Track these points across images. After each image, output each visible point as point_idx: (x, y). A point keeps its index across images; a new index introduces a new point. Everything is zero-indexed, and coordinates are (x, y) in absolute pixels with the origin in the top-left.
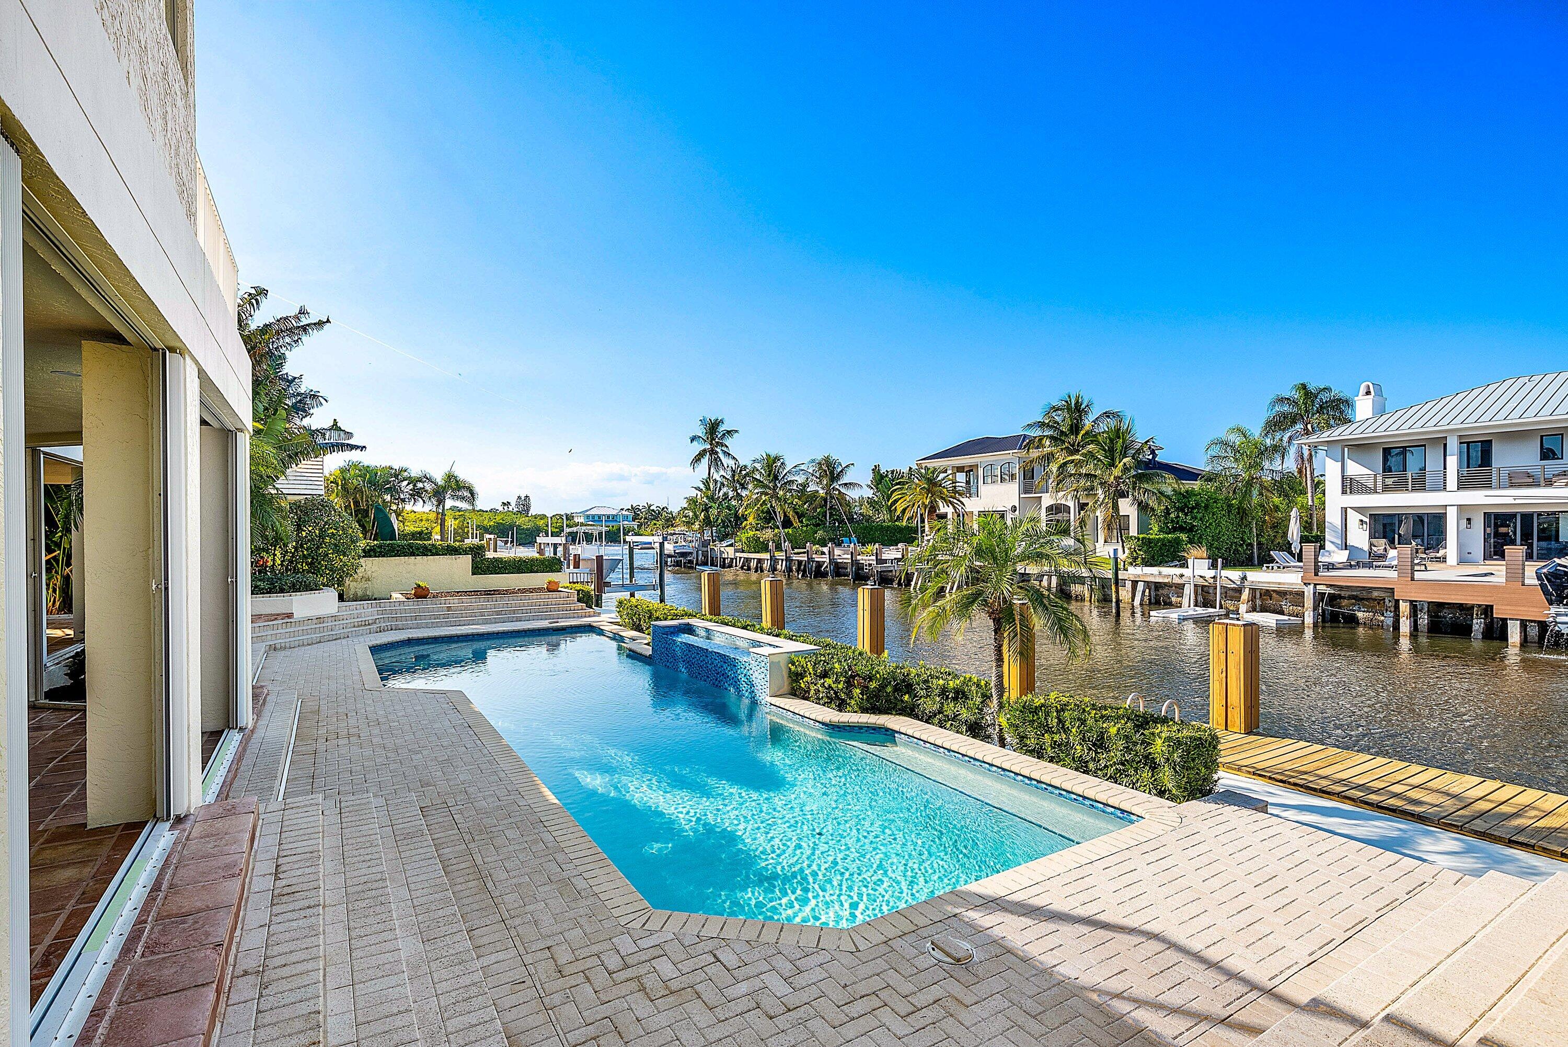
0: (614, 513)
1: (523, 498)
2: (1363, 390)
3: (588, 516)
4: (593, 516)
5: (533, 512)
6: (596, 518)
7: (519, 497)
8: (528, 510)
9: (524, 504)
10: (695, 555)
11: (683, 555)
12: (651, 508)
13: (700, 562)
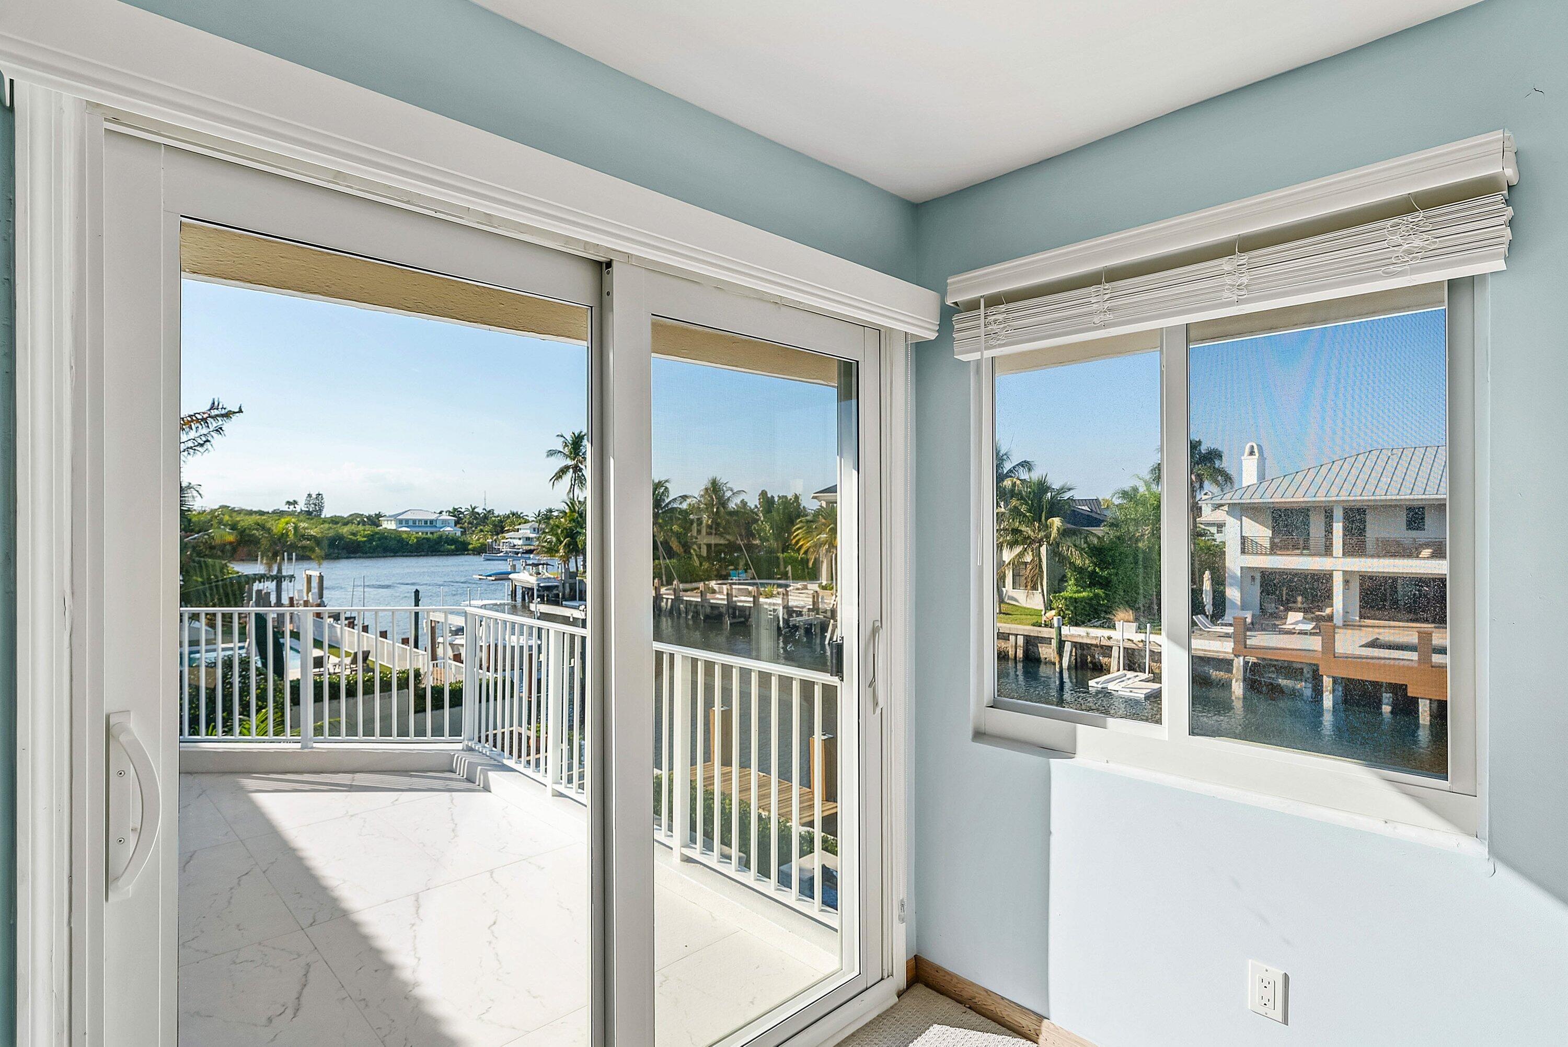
0: (434, 517)
1: (314, 496)
2: (1247, 450)
3: (401, 521)
4: (407, 521)
5: (327, 513)
6: (411, 523)
7: (310, 495)
8: (321, 510)
9: (317, 501)
10: (561, 588)
11: (548, 588)
12: (476, 510)
13: (567, 596)
